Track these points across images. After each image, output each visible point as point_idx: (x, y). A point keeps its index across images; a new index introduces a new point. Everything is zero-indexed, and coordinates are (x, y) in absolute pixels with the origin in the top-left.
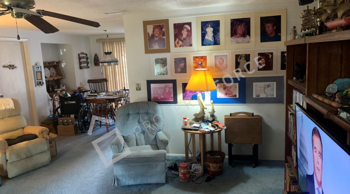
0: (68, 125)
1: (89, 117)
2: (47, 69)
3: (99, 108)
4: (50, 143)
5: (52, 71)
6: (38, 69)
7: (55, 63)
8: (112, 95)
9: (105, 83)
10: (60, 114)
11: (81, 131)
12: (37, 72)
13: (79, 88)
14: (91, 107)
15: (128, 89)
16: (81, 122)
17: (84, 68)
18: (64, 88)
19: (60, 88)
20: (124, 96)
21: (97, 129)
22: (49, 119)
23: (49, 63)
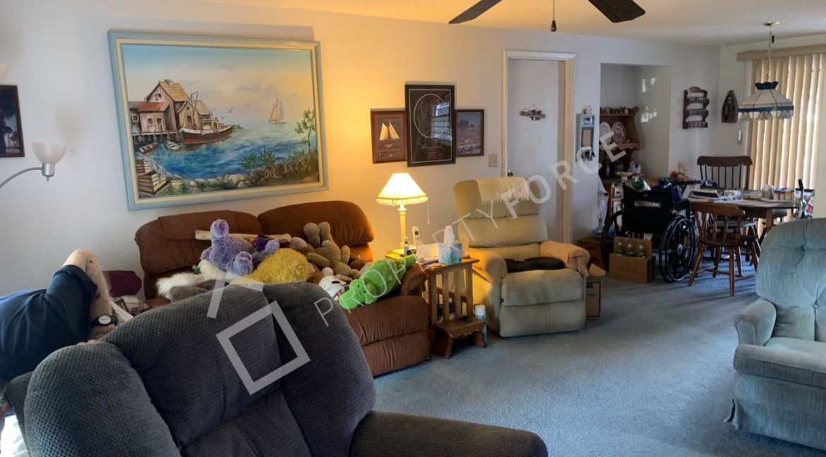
0: (634, 255)
1: (687, 245)
2: (607, 125)
3: (718, 228)
4: (589, 285)
5: (618, 129)
6: (586, 122)
7: (627, 112)
8: (758, 200)
9: (744, 168)
10: (620, 229)
11: (664, 276)
12: (583, 129)
13: (674, 175)
14: (696, 223)
15: (810, 188)
16: (666, 254)
17: (694, 127)
18: (639, 170)
19: (629, 170)
20: (794, 206)
21: (704, 279)
22: (594, 236)
23: (612, 111)
